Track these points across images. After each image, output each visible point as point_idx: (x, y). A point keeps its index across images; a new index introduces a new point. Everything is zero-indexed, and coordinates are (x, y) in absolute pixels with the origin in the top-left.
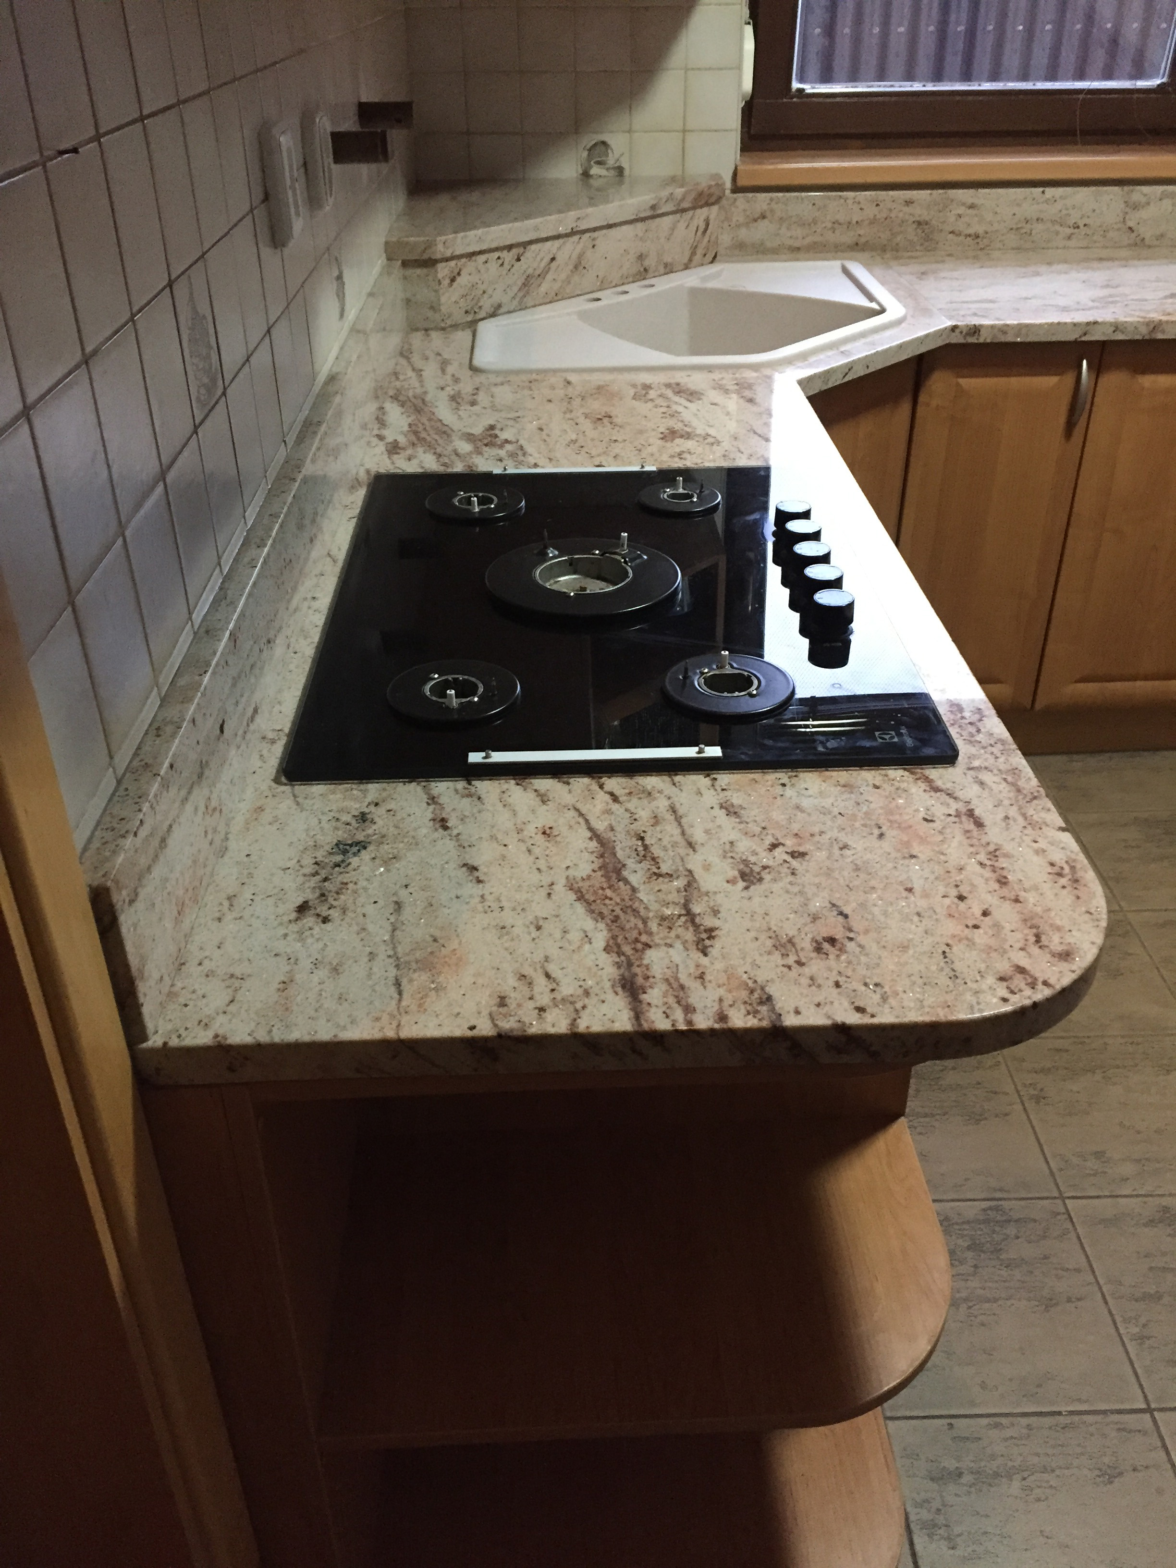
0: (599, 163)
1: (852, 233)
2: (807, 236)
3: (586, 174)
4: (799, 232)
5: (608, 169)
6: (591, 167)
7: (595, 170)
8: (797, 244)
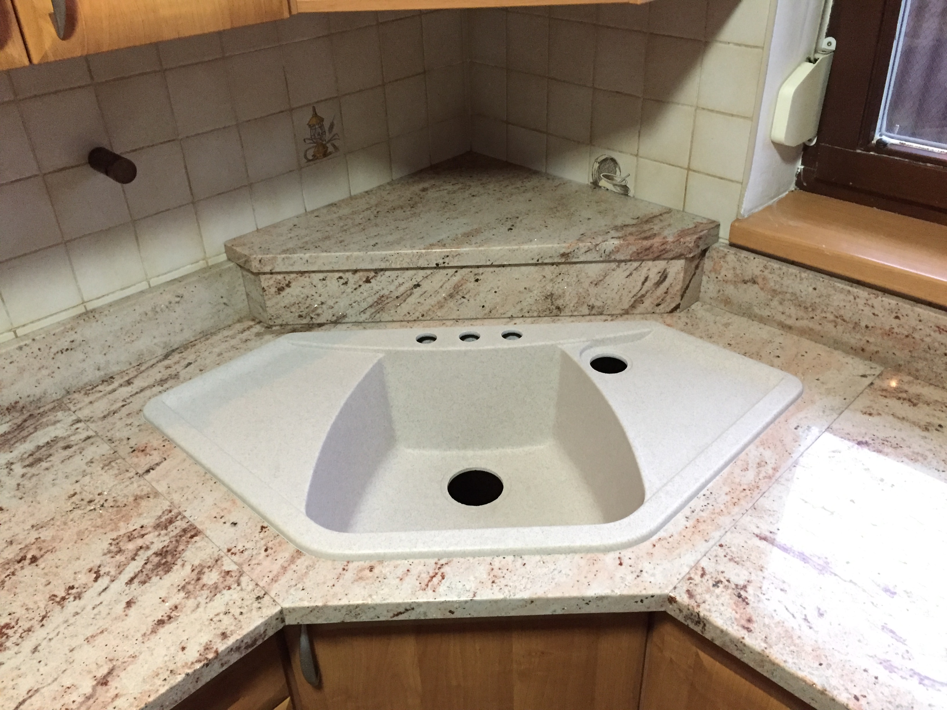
0: (607, 177)
1: (858, 336)
2: (802, 319)
3: (595, 184)
4: (793, 311)
5: (614, 185)
6: (600, 179)
7: (603, 183)
8: (789, 322)
